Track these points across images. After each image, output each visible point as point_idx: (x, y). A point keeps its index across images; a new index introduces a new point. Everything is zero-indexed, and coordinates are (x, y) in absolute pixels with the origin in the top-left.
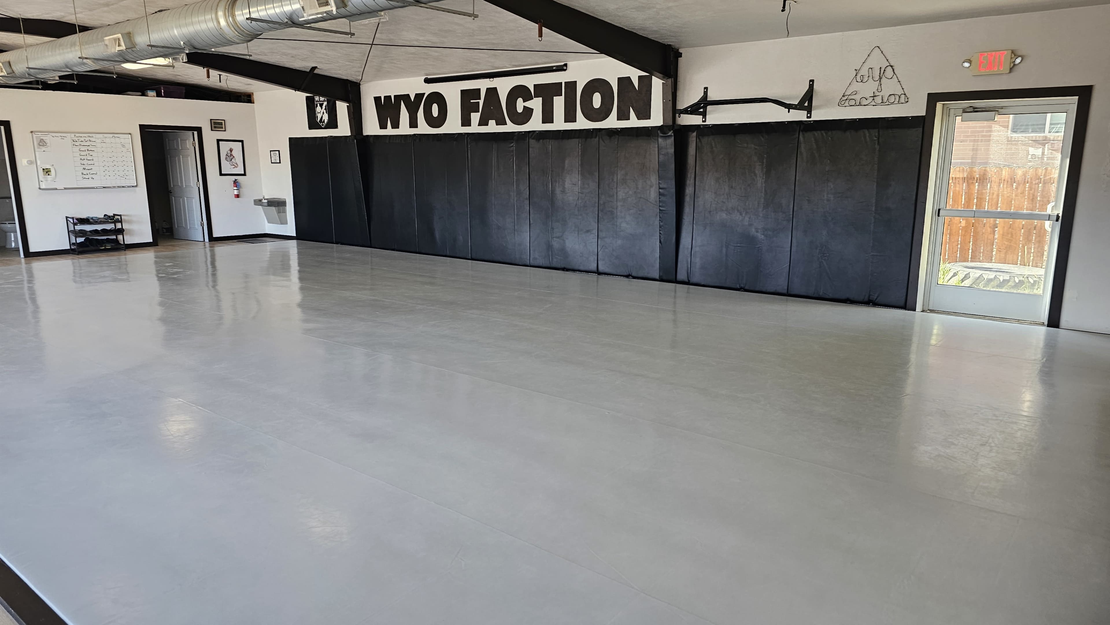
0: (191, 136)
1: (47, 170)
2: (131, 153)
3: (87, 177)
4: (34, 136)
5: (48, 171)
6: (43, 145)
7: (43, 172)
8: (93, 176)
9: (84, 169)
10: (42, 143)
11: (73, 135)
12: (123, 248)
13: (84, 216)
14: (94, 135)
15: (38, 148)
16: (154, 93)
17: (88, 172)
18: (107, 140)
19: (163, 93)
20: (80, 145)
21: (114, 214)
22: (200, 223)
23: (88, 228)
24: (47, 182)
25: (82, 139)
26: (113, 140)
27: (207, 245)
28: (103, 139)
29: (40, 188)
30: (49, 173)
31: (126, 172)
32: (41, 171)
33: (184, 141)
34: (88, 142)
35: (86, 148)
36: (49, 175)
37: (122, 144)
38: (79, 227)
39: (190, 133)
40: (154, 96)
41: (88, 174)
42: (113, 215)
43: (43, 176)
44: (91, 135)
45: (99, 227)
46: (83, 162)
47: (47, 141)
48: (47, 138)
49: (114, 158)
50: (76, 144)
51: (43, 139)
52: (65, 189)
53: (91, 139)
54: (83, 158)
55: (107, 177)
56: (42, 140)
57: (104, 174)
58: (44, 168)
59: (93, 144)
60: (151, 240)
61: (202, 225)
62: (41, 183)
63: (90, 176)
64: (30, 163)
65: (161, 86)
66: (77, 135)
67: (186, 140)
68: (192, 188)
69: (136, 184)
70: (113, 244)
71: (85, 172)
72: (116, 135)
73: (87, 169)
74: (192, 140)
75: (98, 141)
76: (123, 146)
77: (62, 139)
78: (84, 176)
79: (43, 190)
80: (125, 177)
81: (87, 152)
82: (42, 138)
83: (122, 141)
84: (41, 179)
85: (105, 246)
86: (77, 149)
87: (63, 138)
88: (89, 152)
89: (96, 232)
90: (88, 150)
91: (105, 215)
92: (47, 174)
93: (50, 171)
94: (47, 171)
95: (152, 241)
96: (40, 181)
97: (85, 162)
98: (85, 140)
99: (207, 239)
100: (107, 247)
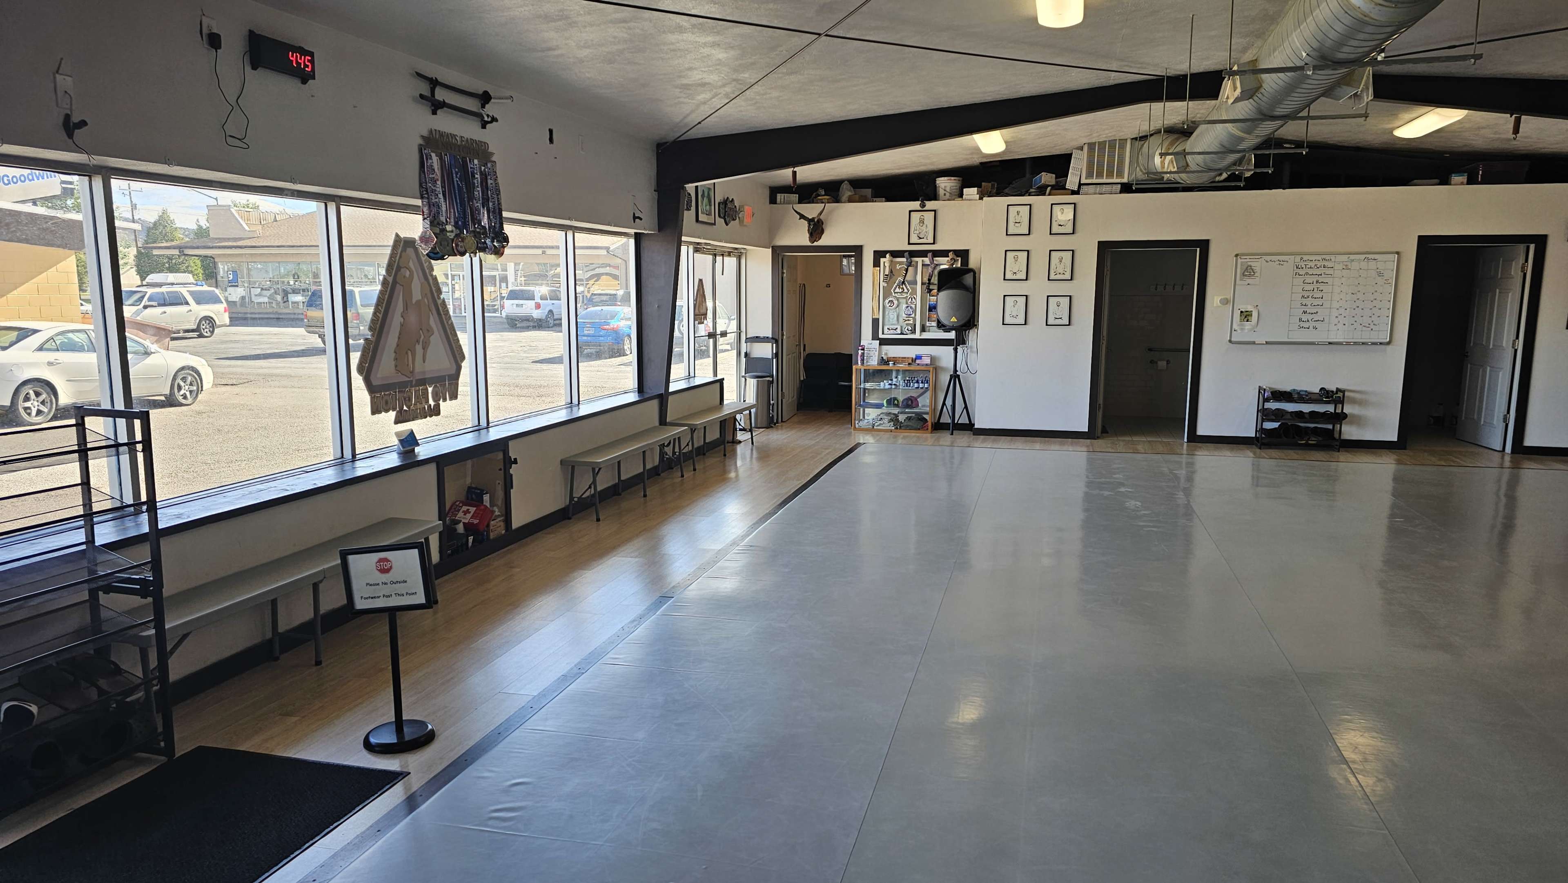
0: (1522, 254)
1: (1247, 313)
2: (1391, 286)
3: (1306, 325)
4: (1239, 261)
5: (1249, 315)
6: (1250, 275)
7: (1241, 315)
8: (1317, 324)
9: (1305, 312)
10: (1248, 272)
11: (1298, 258)
12: (1337, 445)
13: (1286, 386)
14: (1333, 257)
15: (1241, 280)
16: (1463, 178)
17: (1310, 317)
18: (1355, 265)
19: (1480, 176)
20: (1307, 274)
21: (1337, 388)
22: (1502, 417)
23: (1290, 407)
24: (1244, 332)
25: (1312, 264)
26: (1364, 265)
27: (1507, 458)
28: (1345, 263)
29: (1230, 341)
30: (1249, 318)
31: (1374, 318)
32: (1237, 314)
33: (1508, 262)
34: (1320, 268)
35: (1315, 278)
36: (1247, 321)
37: (1378, 270)
38: (1273, 405)
39: (1522, 247)
40: (1462, 184)
41: (1310, 321)
42: (1335, 390)
43: (1239, 323)
44: (1328, 257)
45: (1306, 408)
46: (1304, 301)
47: (1257, 269)
48: (1257, 265)
49: (1360, 295)
50: (1302, 272)
51: (1251, 266)
52: (1267, 343)
53: (1326, 263)
54: (1306, 294)
55: (1340, 326)
56: (1249, 267)
57: (1336, 321)
58: (1243, 310)
59: (1330, 271)
60: (1395, 438)
61: (1506, 420)
62: (1234, 332)
63: (1312, 324)
64: (1225, 302)
65: (1479, 163)
66: (1305, 258)
67: (1512, 261)
68: (1504, 350)
69: (1388, 340)
70: (1320, 439)
71: (1305, 317)
72: (1370, 256)
73: (1309, 313)
74: (1522, 260)
75: (1337, 267)
76: (1380, 274)
77: (1280, 264)
78: (1302, 324)
79: (1235, 343)
80: (1372, 326)
81: (1315, 286)
82: (1249, 263)
83: (1381, 266)
84: (1235, 326)
85: (1309, 439)
86: (1299, 281)
87: (1282, 263)
88: (1318, 285)
89: (1299, 415)
90: (1317, 282)
91: (1322, 389)
92: (1246, 320)
93: (1251, 315)
94: (1246, 316)
95: (1396, 440)
96: (1233, 330)
97: (1308, 302)
98: (1316, 265)
99: (1508, 449)
100: (1310, 442)
